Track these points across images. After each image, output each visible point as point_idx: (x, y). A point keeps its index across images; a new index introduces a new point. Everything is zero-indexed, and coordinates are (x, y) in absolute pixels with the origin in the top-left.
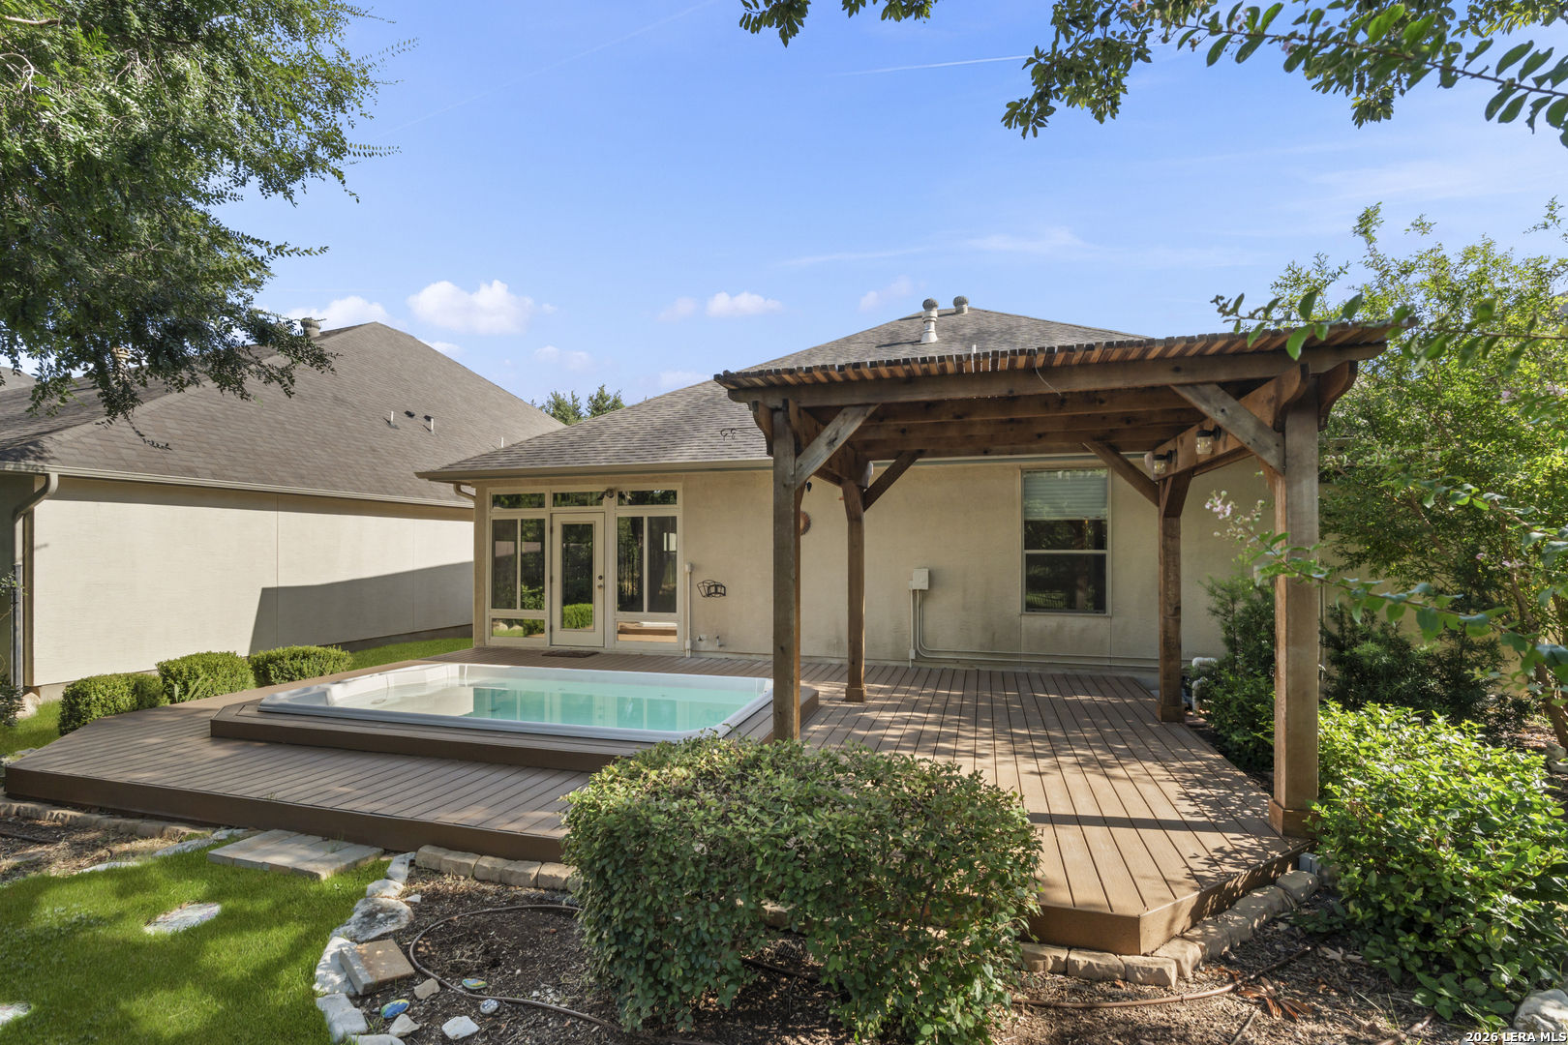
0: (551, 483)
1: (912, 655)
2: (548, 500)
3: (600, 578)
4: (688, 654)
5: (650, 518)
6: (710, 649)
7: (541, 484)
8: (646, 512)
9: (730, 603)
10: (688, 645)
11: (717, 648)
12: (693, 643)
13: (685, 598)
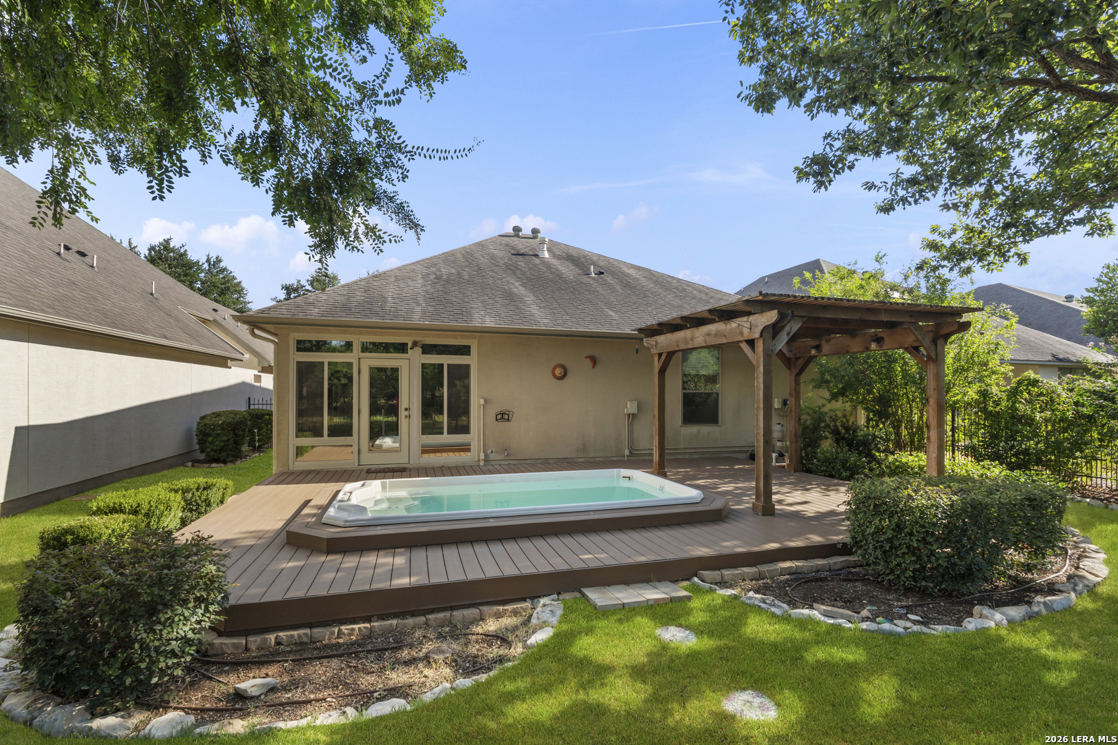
0: (360, 333)
1: (627, 452)
2: (356, 347)
3: (406, 409)
4: (482, 463)
5: (448, 365)
6: (498, 458)
7: (350, 333)
8: (446, 360)
9: (513, 425)
10: (482, 456)
11: (503, 457)
12: (486, 455)
13: (479, 423)
